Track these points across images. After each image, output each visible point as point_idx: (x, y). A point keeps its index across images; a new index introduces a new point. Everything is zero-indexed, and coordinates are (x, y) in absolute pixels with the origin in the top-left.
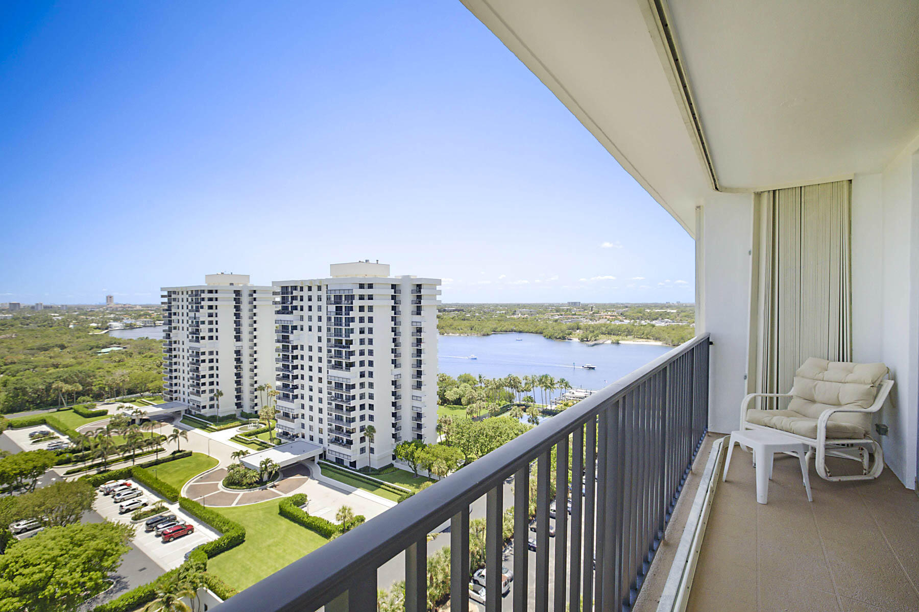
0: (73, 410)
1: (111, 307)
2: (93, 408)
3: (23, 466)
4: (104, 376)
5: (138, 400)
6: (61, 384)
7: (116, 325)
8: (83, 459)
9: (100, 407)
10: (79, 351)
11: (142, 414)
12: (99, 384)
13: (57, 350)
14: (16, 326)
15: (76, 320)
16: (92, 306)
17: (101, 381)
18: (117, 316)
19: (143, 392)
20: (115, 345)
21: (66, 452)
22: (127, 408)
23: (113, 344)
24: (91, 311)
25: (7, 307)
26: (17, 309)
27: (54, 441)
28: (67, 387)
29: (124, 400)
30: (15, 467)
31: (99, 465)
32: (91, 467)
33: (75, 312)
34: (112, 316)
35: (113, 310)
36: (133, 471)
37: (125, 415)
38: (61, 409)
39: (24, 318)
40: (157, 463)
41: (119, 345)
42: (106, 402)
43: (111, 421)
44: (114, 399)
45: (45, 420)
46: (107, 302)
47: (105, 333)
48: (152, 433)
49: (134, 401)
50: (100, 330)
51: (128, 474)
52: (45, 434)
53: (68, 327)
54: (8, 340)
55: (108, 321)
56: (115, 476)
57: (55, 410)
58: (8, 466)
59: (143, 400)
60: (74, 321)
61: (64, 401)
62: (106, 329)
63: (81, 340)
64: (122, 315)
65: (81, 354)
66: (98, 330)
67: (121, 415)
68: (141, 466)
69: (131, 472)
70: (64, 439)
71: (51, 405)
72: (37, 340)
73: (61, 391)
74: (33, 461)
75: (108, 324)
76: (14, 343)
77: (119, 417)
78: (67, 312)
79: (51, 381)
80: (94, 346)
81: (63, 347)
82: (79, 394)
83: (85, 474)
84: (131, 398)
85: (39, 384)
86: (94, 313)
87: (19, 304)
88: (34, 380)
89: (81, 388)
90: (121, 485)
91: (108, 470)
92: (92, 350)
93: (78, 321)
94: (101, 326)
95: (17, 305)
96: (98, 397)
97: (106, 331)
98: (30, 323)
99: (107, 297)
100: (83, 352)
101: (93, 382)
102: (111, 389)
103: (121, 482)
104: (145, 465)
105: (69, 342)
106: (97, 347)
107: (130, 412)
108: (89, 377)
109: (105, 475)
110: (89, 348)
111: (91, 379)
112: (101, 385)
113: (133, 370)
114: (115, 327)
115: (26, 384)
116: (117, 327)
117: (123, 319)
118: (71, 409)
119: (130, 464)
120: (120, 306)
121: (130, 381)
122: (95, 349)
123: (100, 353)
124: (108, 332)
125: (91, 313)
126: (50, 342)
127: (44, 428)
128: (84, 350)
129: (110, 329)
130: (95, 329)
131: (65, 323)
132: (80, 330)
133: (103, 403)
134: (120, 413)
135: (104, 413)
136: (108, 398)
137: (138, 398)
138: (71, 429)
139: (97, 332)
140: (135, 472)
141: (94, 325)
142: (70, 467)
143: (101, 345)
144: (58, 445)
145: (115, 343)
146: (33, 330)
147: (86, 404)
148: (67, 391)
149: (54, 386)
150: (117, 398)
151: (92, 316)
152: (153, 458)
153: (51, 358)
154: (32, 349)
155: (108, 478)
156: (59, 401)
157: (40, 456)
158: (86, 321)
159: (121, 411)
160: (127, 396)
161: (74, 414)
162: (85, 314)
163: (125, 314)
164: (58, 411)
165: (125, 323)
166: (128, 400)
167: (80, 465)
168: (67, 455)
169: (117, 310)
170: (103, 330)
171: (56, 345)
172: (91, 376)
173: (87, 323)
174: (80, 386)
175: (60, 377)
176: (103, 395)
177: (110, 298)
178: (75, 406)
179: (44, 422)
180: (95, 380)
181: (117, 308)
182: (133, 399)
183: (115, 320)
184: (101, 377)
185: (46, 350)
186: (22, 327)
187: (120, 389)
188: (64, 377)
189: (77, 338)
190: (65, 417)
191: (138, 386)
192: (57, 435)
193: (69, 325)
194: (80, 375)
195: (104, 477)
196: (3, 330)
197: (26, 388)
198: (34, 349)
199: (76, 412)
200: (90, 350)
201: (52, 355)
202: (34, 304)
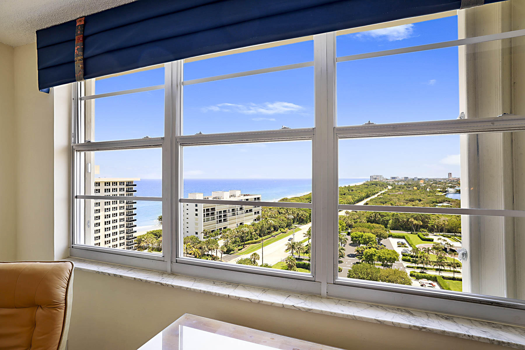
0: (417, 235)
1: (450, 180)
2: (427, 236)
3: (386, 256)
4: (435, 219)
5: (452, 237)
6: (413, 220)
7: (451, 190)
8: (415, 262)
9: (431, 236)
10: (427, 203)
11: (451, 246)
12: (432, 223)
13: (417, 201)
14: (404, 188)
15: (431, 186)
16: (441, 179)
17: (433, 222)
18: (453, 185)
19: (457, 233)
20: (446, 202)
21: (409, 256)
22: (443, 240)
23: (445, 201)
24: (439, 182)
25: (403, 179)
26: (407, 180)
27: (406, 248)
28: (415, 222)
29: (444, 235)
30: (384, 255)
31: (422, 268)
32: (418, 268)
33: (432, 182)
34: (450, 185)
35: (451, 181)
36: (437, 278)
37: (441, 244)
38: (413, 233)
39: (409, 184)
40: (454, 279)
41: (449, 203)
42: (434, 234)
43: (433, 246)
44: (439, 233)
45: (404, 237)
46: (449, 176)
47: (445, 194)
48: (454, 259)
49: (450, 237)
50: (442, 193)
51: (435, 279)
52: (403, 244)
53: (426, 190)
54: (399, 195)
55: (446, 188)
56: (427, 277)
57: (410, 233)
58: (382, 254)
59: (455, 237)
60: (429, 187)
61: (414, 229)
62: (445, 192)
63: (429, 197)
64: (456, 184)
65: (427, 205)
66: (441, 193)
67: (439, 244)
68: (443, 277)
69: (436, 278)
70: (410, 249)
71: (409, 230)
72: (410, 196)
73: (413, 223)
74: (391, 255)
75: (446, 189)
76: (401, 196)
77: (438, 244)
78: (428, 182)
79: (409, 217)
80: (434, 201)
81: (420, 200)
82: (422, 227)
83: (414, 270)
84: (448, 235)
85: (404, 218)
86: (441, 183)
87: (408, 177)
88: (403, 216)
89: (422, 224)
90: (430, 284)
91: (425, 273)
92: (433, 204)
93: (431, 187)
94: (442, 190)
95: (407, 178)
96: (431, 230)
97: (445, 193)
98: (410, 187)
99: (449, 174)
100: (429, 204)
101: (429, 222)
102: (438, 227)
103: (430, 282)
104: (446, 277)
105: (424, 198)
106: (437, 202)
107: (444, 243)
108: (427, 218)
109: (423, 274)
110: (432, 202)
111: (428, 220)
112: (432, 224)
113: (451, 218)
114: (450, 191)
115: (399, 217)
116: (451, 191)
117: (455, 187)
118: (417, 234)
119: (437, 274)
120: (456, 179)
121: (448, 225)
122: (435, 203)
123: (437, 206)
124: (446, 194)
125: (439, 183)
126: (415, 197)
127: (403, 241)
128: (429, 203)
129: (447, 192)
130: (439, 192)
131: (425, 188)
132: (431, 192)
133: (433, 234)
134: (439, 243)
135: (432, 240)
136: (436, 232)
137: (452, 236)
138: (414, 244)
139: (440, 194)
140: (438, 279)
141: (439, 190)
142: (409, 264)
143: (438, 201)
144: (406, 251)
145: (447, 201)
146: (410, 191)
147: (424, 233)
148: (416, 224)
149: (410, 220)
150: (440, 233)
151: (439, 184)
152: (451, 275)
153: (413, 205)
154: (407, 200)
155: (424, 277)
156: (412, 228)
157: (393, 253)
158: (435, 187)
159: (439, 241)
160: (446, 234)
161: (418, 237)
162: (436, 183)
163: (458, 184)
164: (411, 233)
165: (456, 189)
166: (446, 236)
167: (413, 265)
168: (409, 258)
169: (454, 182)
170: (444, 192)
171: (417, 199)
172: (428, 218)
173: (436, 188)
174: (421, 222)
175: (413, 216)
176: (434, 230)
177: (450, 174)
178: (419, 233)
179: (404, 238)
180: (430, 220)
181: (454, 180)
182: (450, 236)
183: (451, 187)
184: (434, 219)
185: (413, 201)
186: (406, 189)
187: (443, 228)
188: (415, 216)
189: (428, 196)
190: (413, 237)
191: (454, 228)
192: (407, 245)
193: (426, 189)
194: (422, 217)
195: (422, 275)
196: (399, 190)
197: (399, 219)
198: (408, 200)
199: (419, 236)
200: (432, 203)
201: (414, 204)
202: (413, 177)
